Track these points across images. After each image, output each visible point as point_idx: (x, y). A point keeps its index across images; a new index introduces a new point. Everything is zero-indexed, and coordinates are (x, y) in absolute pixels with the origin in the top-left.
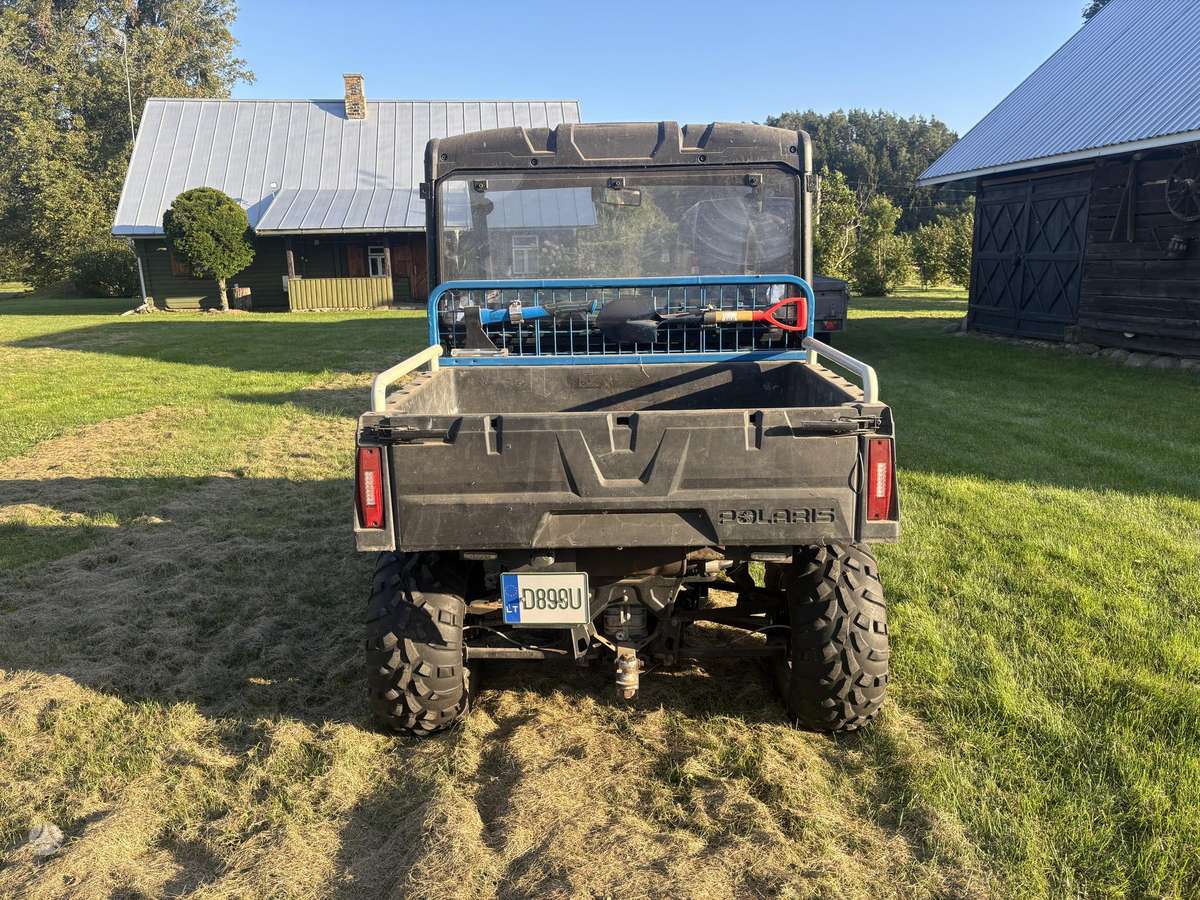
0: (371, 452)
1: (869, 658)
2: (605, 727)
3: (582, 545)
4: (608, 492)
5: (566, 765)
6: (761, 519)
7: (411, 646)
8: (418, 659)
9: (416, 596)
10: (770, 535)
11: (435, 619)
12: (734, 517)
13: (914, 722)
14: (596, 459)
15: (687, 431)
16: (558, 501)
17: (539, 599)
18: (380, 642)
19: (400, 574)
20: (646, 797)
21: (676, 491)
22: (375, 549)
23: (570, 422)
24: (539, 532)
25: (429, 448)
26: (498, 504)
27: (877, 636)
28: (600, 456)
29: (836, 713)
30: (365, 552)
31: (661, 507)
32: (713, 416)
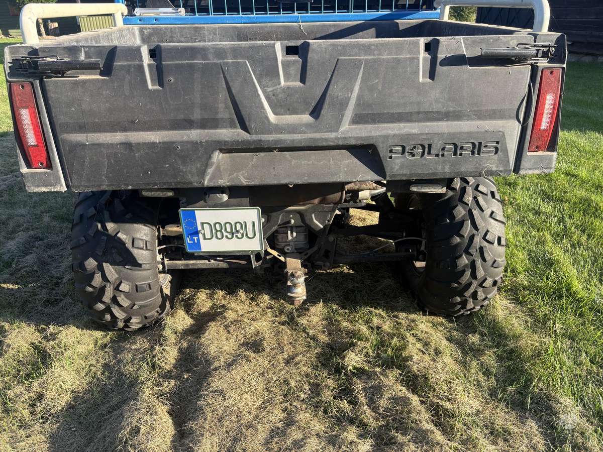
0: (23, 87)
1: (492, 266)
2: (277, 319)
3: (253, 183)
4: (278, 129)
5: (248, 361)
6: (429, 153)
7: (108, 268)
8: (117, 279)
9: (110, 226)
10: (436, 169)
11: (129, 245)
12: (403, 152)
13: (511, 306)
14: (264, 92)
15: (360, 61)
16: (227, 139)
17: (217, 231)
18: (82, 266)
19: (95, 208)
20: (316, 389)
21: (347, 126)
22: (44, 189)
23: (236, 52)
24: (210, 171)
25: (84, 82)
26: (164, 143)
27: (500, 248)
28: (269, 90)
29: (459, 306)
30: (35, 193)
31: (332, 144)
32: (387, 44)
